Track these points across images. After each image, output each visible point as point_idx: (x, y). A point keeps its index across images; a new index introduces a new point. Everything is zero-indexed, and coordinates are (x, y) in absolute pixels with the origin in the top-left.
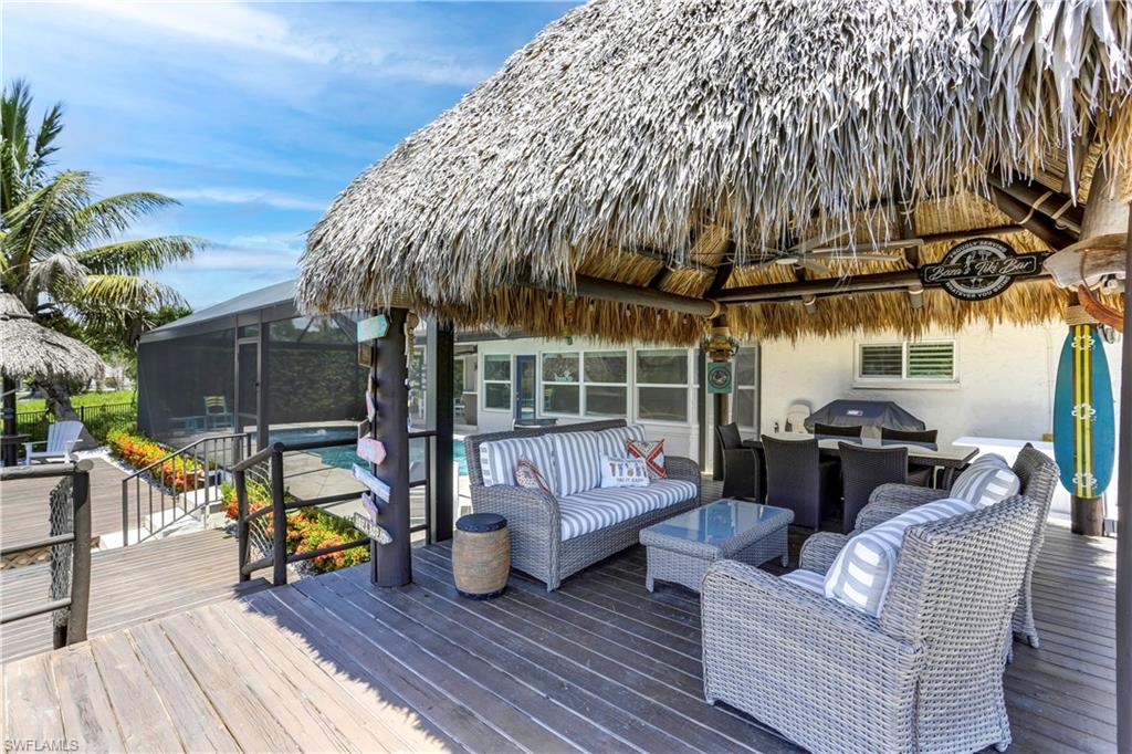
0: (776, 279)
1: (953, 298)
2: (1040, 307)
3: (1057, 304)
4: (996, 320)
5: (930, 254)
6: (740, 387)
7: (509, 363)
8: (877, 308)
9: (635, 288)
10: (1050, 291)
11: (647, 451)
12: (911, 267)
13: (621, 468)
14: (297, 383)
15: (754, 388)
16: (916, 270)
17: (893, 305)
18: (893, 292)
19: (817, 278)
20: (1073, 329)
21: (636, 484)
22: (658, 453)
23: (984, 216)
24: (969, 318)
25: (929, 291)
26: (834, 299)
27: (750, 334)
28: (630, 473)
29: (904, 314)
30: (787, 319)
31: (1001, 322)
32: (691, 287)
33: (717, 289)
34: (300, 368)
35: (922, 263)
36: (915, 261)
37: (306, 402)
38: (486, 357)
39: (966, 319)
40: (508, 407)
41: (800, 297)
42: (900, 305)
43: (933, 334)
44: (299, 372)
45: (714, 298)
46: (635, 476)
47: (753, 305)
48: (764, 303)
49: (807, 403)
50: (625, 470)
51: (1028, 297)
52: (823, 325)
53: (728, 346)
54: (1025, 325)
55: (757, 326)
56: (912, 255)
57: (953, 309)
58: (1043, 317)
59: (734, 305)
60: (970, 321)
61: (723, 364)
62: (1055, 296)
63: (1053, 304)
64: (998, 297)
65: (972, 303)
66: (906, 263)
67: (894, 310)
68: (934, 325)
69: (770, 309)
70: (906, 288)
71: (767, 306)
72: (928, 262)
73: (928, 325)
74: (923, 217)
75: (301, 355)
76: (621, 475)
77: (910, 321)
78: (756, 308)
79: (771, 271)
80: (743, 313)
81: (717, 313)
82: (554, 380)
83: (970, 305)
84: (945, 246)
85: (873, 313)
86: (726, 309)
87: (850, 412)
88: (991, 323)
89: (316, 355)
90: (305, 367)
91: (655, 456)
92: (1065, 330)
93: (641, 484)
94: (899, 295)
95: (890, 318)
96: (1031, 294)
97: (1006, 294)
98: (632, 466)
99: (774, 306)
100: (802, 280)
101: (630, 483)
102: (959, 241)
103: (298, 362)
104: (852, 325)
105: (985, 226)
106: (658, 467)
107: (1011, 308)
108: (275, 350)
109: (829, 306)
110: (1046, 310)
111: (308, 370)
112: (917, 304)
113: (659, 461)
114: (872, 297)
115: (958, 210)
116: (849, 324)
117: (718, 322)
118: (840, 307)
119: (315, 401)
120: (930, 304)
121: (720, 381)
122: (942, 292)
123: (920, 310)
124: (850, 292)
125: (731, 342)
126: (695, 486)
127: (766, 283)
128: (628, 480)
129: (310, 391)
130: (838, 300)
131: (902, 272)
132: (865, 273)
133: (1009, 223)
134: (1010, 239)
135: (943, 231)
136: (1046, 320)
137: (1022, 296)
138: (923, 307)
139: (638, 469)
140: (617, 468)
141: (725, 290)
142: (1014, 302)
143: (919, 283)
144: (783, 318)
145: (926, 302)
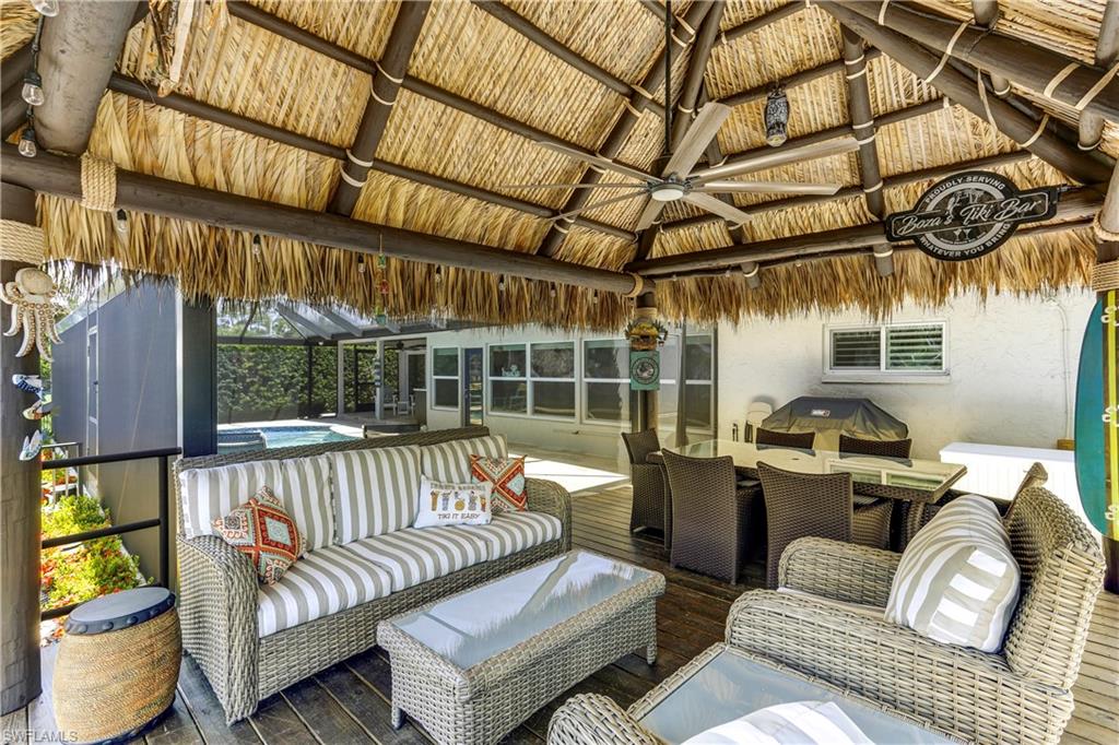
0: (710, 245)
1: (933, 261)
2: (1052, 270)
3: (1078, 264)
4: (991, 290)
5: (899, 199)
6: (688, 382)
7: (457, 356)
8: (836, 278)
9: (518, 255)
10: (1067, 245)
11: (497, 473)
12: (875, 219)
13: (446, 499)
14: (248, 380)
15: (711, 382)
16: (883, 223)
17: (856, 275)
18: (855, 257)
19: (758, 240)
20: (1103, 296)
21: (468, 521)
22: (514, 475)
23: (973, 142)
24: (955, 287)
25: (901, 253)
26: (781, 268)
27: (685, 316)
28: (460, 506)
29: (869, 285)
30: (726, 297)
31: (997, 292)
32: (606, 257)
33: (640, 260)
34: (251, 364)
35: (889, 211)
36: (880, 213)
37: (258, 400)
38: (436, 350)
39: (951, 289)
40: (456, 405)
41: (738, 268)
42: (863, 274)
43: (909, 314)
44: (250, 368)
45: (635, 271)
46: (466, 511)
47: (686, 279)
48: (698, 276)
49: (769, 400)
50: (452, 501)
51: (1036, 255)
52: (771, 303)
53: (654, 331)
54: (1032, 296)
55: (693, 306)
56: (876, 203)
57: (934, 276)
58: (1057, 283)
59: (665, 281)
60: (956, 294)
61: (650, 354)
62: (1076, 252)
63: (1072, 263)
64: (993, 254)
65: (959, 264)
66: (869, 215)
67: (857, 281)
68: (908, 299)
69: (706, 284)
70: (870, 249)
71: (702, 279)
72: (897, 210)
73: (901, 300)
74: (888, 148)
75: (253, 350)
76: (445, 509)
77: (878, 296)
78: (689, 283)
79: (703, 235)
80: (677, 291)
81: (639, 289)
82: (501, 375)
83: (955, 267)
84: (918, 187)
85: (830, 286)
86: (654, 286)
87: (815, 412)
88: (984, 292)
89: (269, 350)
90: (257, 364)
91: (509, 479)
92: (1089, 300)
93: (475, 521)
94: (862, 259)
95: (851, 290)
96: (1041, 252)
97: (1004, 249)
98: (465, 496)
99: (712, 279)
100: (741, 243)
101: (459, 520)
102: (937, 180)
103: (249, 359)
104: (805, 303)
105: (974, 156)
106: (513, 495)
107: (1012, 273)
108: (224, 346)
109: (776, 279)
110: (1063, 273)
111: (260, 367)
112: (885, 270)
113: (516, 486)
114: (829, 264)
115: (936, 135)
116: (802, 301)
117: (644, 301)
118: (789, 278)
119: (270, 399)
120: (903, 271)
121: (645, 375)
122: (919, 255)
123: (890, 278)
124: (798, 257)
125: (659, 328)
126: (558, 523)
127: (698, 249)
128: (455, 516)
129: (262, 388)
130: (787, 270)
131: (863, 227)
132: (817, 230)
133: (1008, 149)
134: (1011, 174)
135: (917, 167)
136: (1062, 287)
137: (1028, 255)
138: (893, 274)
139: (472, 501)
140: (440, 499)
141: (652, 260)
142: (1017, 264)
143: (883, 241)
144: (722, 294)
145: (897, 268)
